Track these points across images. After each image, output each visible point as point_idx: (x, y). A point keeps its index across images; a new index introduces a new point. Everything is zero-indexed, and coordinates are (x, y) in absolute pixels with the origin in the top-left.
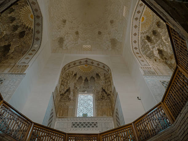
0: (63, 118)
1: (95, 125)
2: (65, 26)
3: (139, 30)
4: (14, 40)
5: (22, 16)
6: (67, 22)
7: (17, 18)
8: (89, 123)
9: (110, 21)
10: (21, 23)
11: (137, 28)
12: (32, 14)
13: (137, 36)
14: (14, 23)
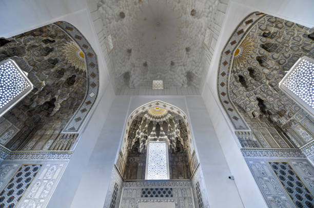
0: (131, 181)
2: (131, 57)
3: (229, 68)
4: (59, 91)
5: (67, 55)
6: (133, 51)
7: (60, 59)
8: (162, 189)
9: (186, 48)
10: (68, 65)
11: (227, 66)
12: (81, 51)
13: (226, 76)
14: (58, 67)
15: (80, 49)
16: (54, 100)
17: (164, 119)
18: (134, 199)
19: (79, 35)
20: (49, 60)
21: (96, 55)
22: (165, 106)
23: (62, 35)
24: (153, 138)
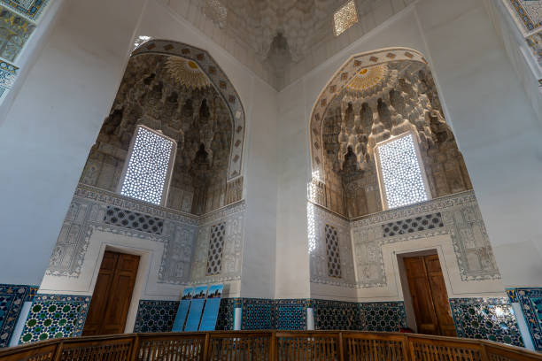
1: (435, 221)
4: (201, 132)
5: (179, 78)
7: (176, 90)
8: (419, 219)
10: (190, 92)
12: (187, 60)
14: (181, 102)
15: (184, 59)
16: (202, 147)
17: (389, 86)
18: (372, 242)
19: (166, 44)
20: (169, 99)
21: (206, 52)
22: (374, 59)
23: (153, 59)
24: (381, 134)
